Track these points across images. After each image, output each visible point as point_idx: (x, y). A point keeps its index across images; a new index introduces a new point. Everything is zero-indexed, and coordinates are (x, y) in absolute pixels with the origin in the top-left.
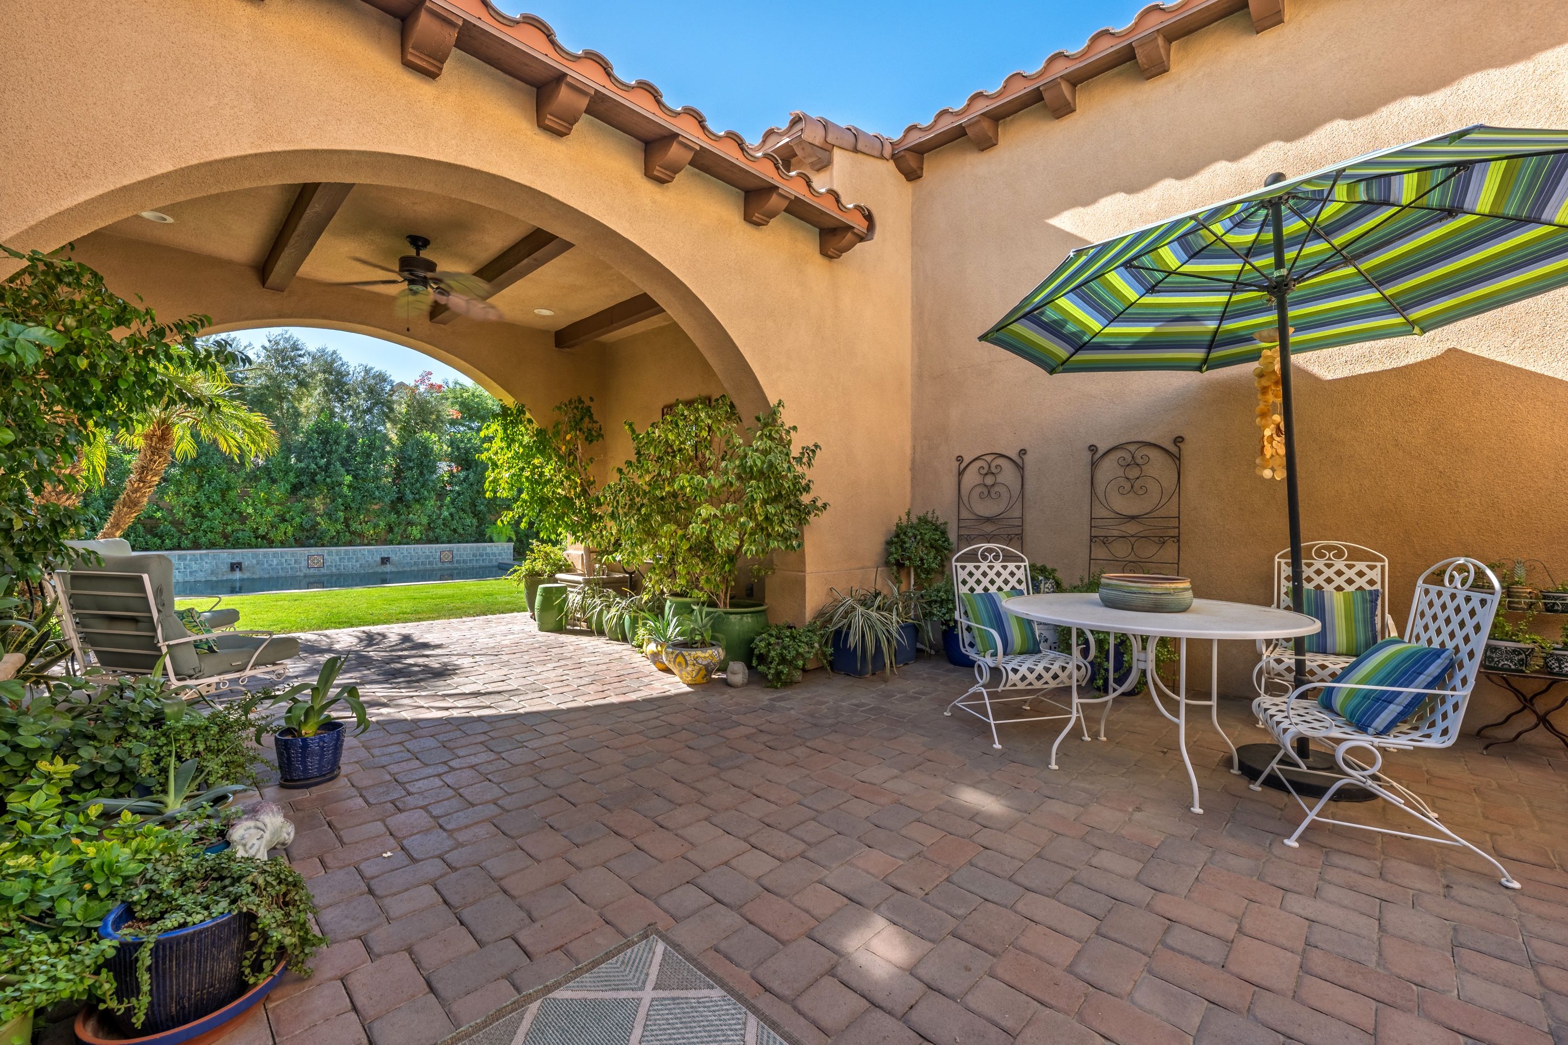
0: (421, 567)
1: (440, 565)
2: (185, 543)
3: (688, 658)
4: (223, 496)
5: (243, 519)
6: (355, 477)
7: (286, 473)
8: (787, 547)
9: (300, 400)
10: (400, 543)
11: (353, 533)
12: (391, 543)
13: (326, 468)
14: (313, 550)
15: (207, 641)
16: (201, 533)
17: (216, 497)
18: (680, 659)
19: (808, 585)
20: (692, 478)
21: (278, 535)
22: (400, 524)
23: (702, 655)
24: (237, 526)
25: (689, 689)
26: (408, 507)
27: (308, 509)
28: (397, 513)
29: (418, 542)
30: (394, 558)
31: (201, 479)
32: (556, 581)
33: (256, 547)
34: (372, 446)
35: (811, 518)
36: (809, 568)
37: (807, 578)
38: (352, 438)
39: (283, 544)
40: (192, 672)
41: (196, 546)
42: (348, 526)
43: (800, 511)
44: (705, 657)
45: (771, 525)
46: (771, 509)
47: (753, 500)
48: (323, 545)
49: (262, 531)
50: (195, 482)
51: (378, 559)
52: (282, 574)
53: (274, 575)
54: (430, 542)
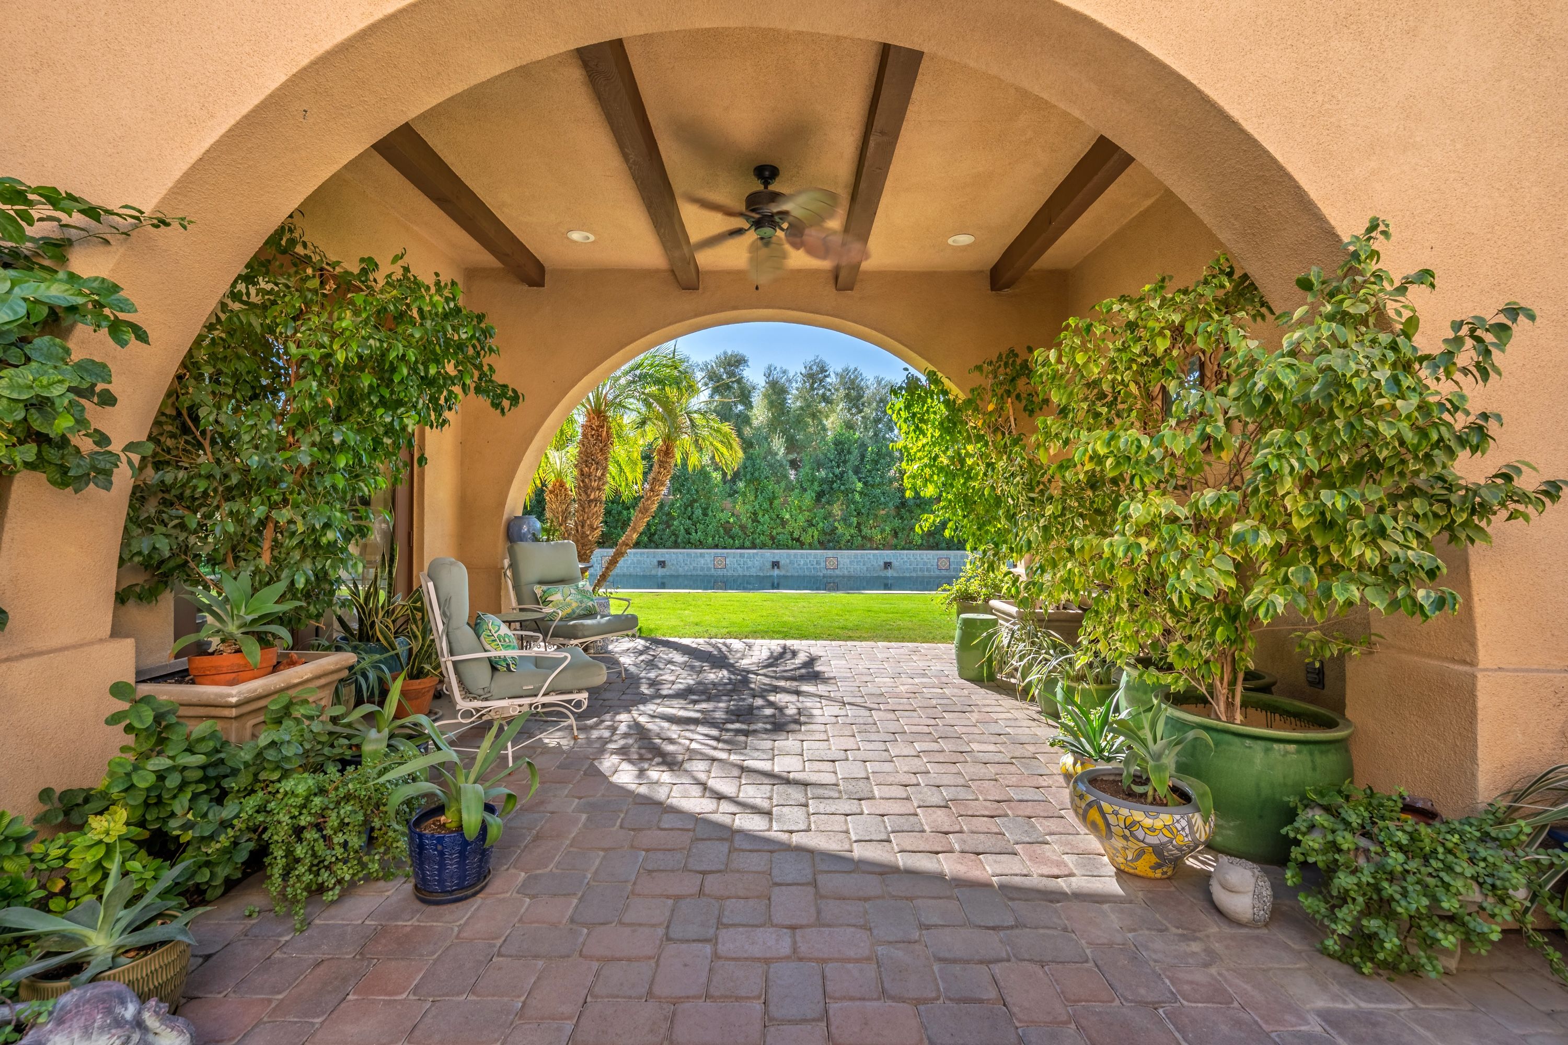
0: (920, 574)
1: (937, 572)
2: (747, 543)
3: (1112, 819)
4: (771, 504)
5: (784, 523)
6: (865, 484)
7: (812, 482)
8: (1394, 604)
9: (827, 417)
10: (903, 549)
11: (864, 537)
12: (895, 548)
13: (840, 477)
14: (830, 553)
15: (505, 659)
16: (756, 536)
17: (766, 505)
18: (1094, 814)
19: (1483, 700)
20: (1113, 438)
21: (807, 539)
22: (904, 529)
23: (1148, 822)
24: (780, 530)
25: (1112, 886)
26: (911, 512)
27: (830, 515)
28: (902, 518)
29: (920, 547)
30: (895, 563)
31: (757, 489)
32: (990, 610)
33: (793, 548)
34: (879, 454)
35: (1497, 524)
36: (1485, 657)
37: (1483, 684)
38: (863, 446)
39: (811, 547)
40: (481, 692)
41: (754, 546)
42: (860, 531)
43: (1449, 504)
44: (1152, 829)
45: (1341, 541)
46: (1334, 500)
47: (1272, 478)
48: (840, 549)
49: (796, 535)
50: (753, 492)
51: (882, 564)
52: (807, 573)
53: (801, 573)
54: (931, 548)
